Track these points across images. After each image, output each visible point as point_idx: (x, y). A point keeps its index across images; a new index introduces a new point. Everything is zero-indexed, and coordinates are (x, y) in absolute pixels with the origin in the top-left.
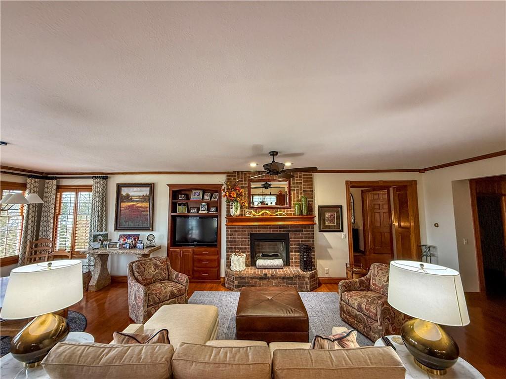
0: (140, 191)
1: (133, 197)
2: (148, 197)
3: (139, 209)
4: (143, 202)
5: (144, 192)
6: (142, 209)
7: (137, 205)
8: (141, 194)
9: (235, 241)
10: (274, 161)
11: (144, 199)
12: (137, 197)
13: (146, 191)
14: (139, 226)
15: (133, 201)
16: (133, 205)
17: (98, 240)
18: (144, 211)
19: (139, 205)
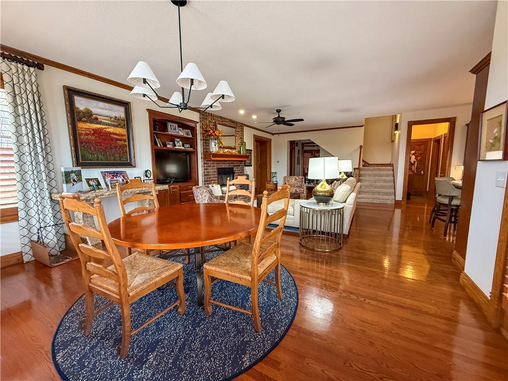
0: (109, 110)
1: (99, 117)
2: (123, 120)
3: (110, 137)
4: (117, 126)
5: (117, 113)
6: (117, 137)
7: (108, 130)
8: (113, 114)
9: (209, 175)
10: (279, 116)
11: (117, 122)
12: (107, 118)
13: (119, 111)
14: (114, 160)
15: (100, 123)
16: (102, 129)
17: (72, 180)
18: (120, 140)
19: (111, 130)
